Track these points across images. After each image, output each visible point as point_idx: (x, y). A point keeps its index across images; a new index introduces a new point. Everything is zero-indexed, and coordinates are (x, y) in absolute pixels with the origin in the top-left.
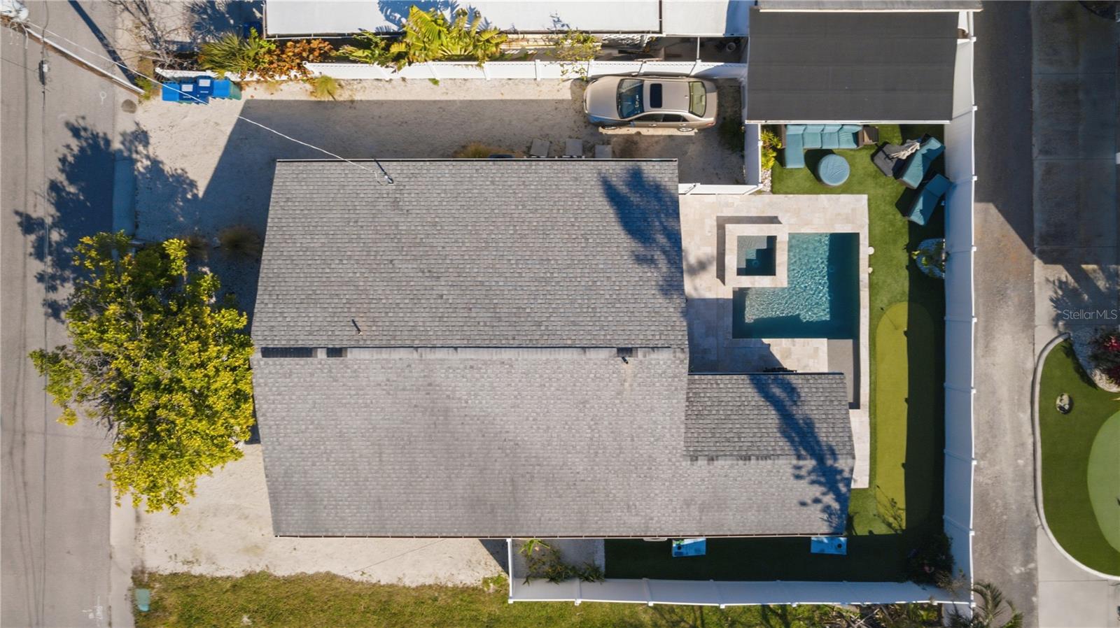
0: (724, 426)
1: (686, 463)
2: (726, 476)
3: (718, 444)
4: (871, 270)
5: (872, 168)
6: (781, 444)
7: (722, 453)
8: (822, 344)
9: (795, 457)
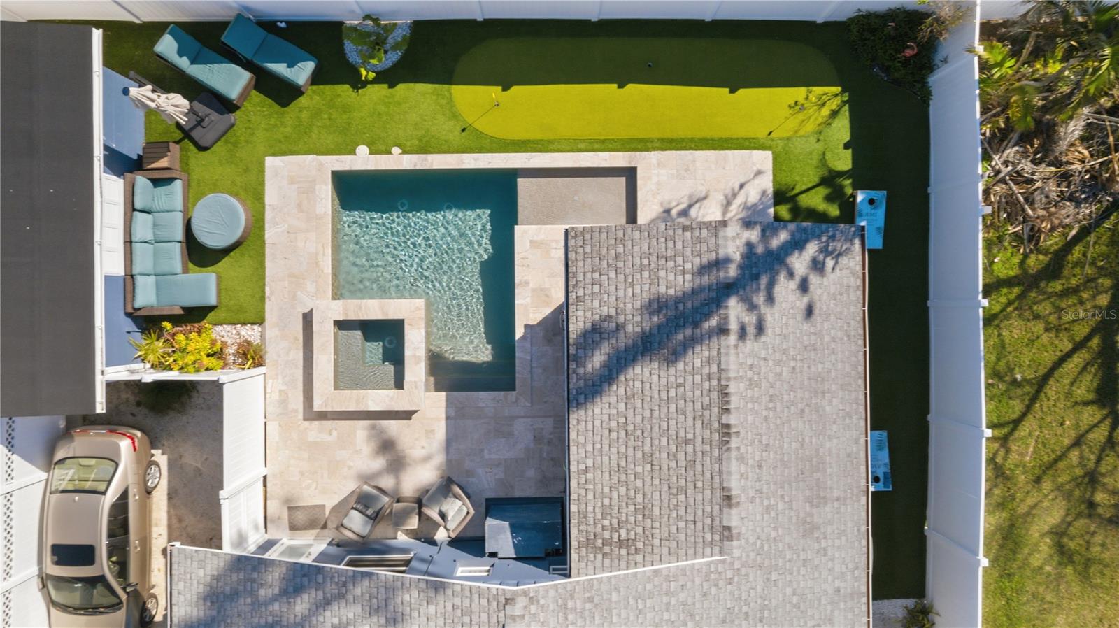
0: (665, 467)
1: (736, 548)
2: (760, 467)
3: (699, 484)
4: (396, 150)
5: (219, 148)
6: (698, 363)
7: (717, 479)
8: (524, 234)
9: (723, 338)
